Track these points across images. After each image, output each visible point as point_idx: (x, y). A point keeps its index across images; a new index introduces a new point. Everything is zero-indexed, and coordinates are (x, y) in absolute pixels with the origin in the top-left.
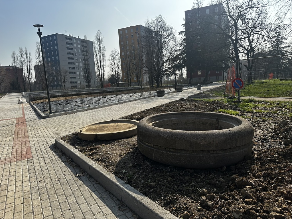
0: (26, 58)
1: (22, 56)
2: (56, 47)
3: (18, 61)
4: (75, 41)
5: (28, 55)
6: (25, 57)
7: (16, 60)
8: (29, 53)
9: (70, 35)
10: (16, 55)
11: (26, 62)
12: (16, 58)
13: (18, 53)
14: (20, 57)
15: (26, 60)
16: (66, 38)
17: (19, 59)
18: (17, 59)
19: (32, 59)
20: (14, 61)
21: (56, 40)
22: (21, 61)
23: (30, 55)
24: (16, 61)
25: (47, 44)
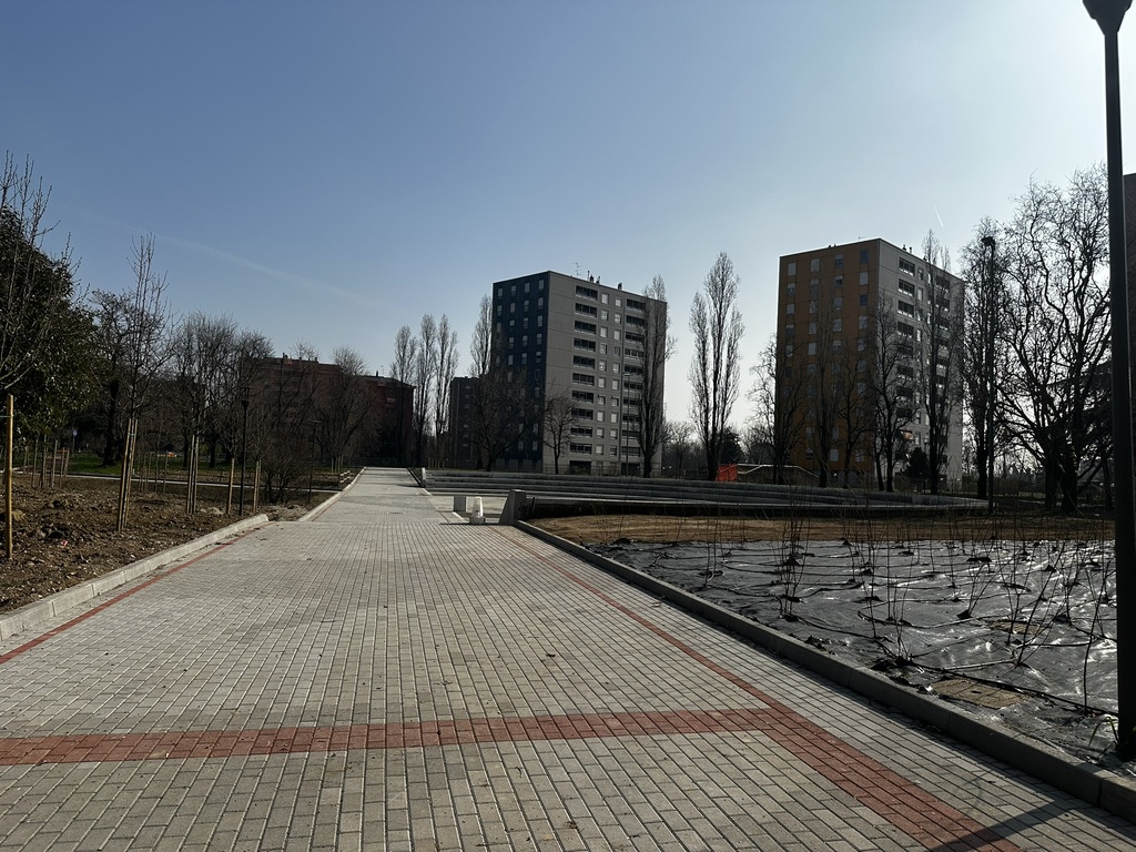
0: (440, 351)
1: (430, 342)
2: (540, 318)
3: (415, 359)
4: (604, 299)
5: (449, 339)
6: (437, 346)
7: (408, 353)
8: (450, 335)
9: (592, 278)
10: (411, 338)
11: (439, 362)
12: (408, 347)
13: (416, 334)
14: (422, 346)
15: (439, 356)
16: (579, 289)
17: (417, 353)
18: (412, 353)
19: (457, 354)
20: (402, 360)
21: (545, 294)
22: (421, 361)
23: (454, 341)
24: (407, 360)
25: (513, 305)
